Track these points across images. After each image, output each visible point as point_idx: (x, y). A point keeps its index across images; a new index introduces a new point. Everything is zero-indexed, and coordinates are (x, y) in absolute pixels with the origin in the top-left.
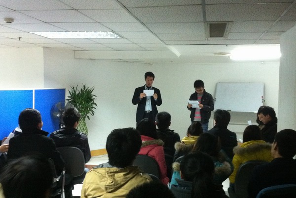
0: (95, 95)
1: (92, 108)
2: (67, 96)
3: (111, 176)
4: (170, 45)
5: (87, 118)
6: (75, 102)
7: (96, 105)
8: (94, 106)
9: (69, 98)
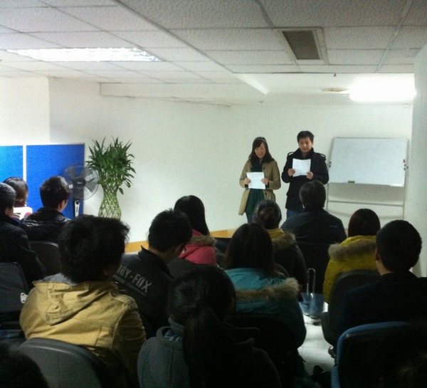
0: (132, 155)
1: (128, 175)
2: (88, 156)
3: (57, 296)
4: (239, 73)
5: (118, 191)
6: (99, 166)
7: (133, 170)
8: (130, 172)
9: (91, 160)
